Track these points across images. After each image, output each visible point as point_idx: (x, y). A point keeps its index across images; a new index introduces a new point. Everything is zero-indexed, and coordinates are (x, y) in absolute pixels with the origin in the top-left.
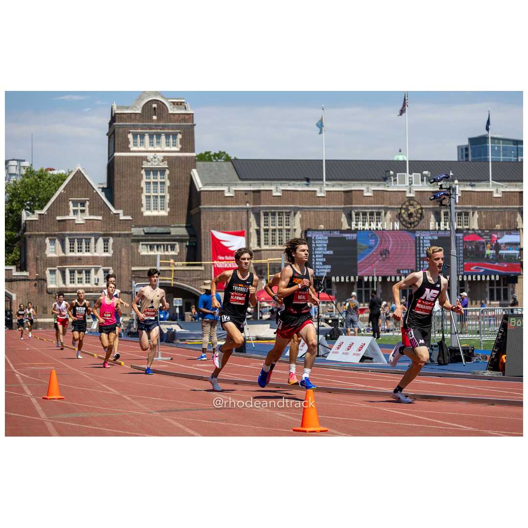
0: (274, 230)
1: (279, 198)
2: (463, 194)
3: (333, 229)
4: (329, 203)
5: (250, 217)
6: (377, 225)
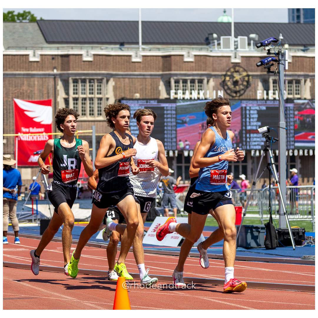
0: (85, 99)
1: (90, 63)
2: (294, 60)
3: (150, 98)
4: (145, 69)
5: (58, 85)
6: (199, 94)
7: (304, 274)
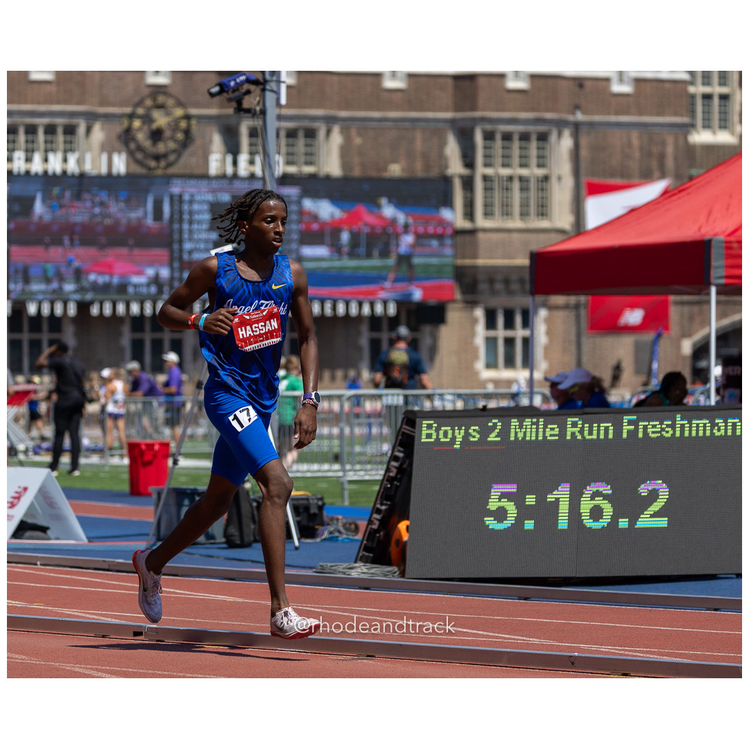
2: (303, 79)
6: (65, 160)
7: (320, 610)
